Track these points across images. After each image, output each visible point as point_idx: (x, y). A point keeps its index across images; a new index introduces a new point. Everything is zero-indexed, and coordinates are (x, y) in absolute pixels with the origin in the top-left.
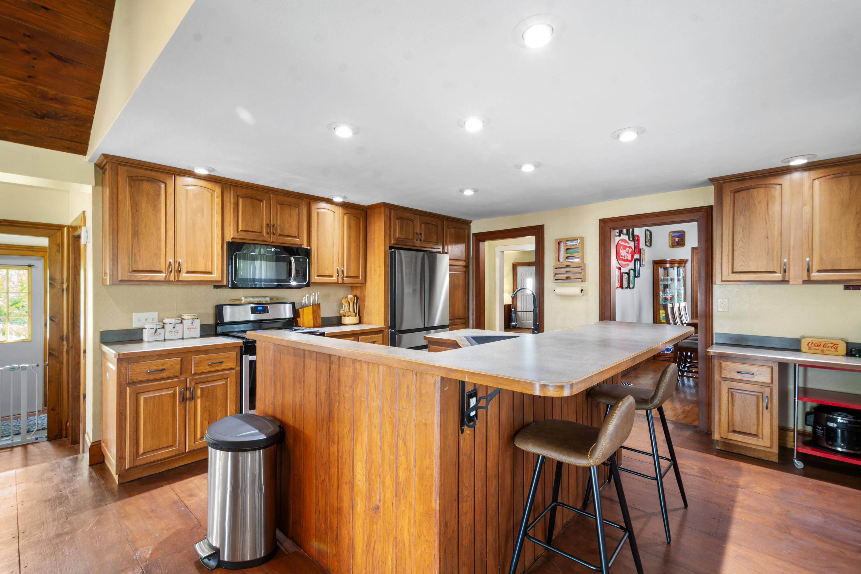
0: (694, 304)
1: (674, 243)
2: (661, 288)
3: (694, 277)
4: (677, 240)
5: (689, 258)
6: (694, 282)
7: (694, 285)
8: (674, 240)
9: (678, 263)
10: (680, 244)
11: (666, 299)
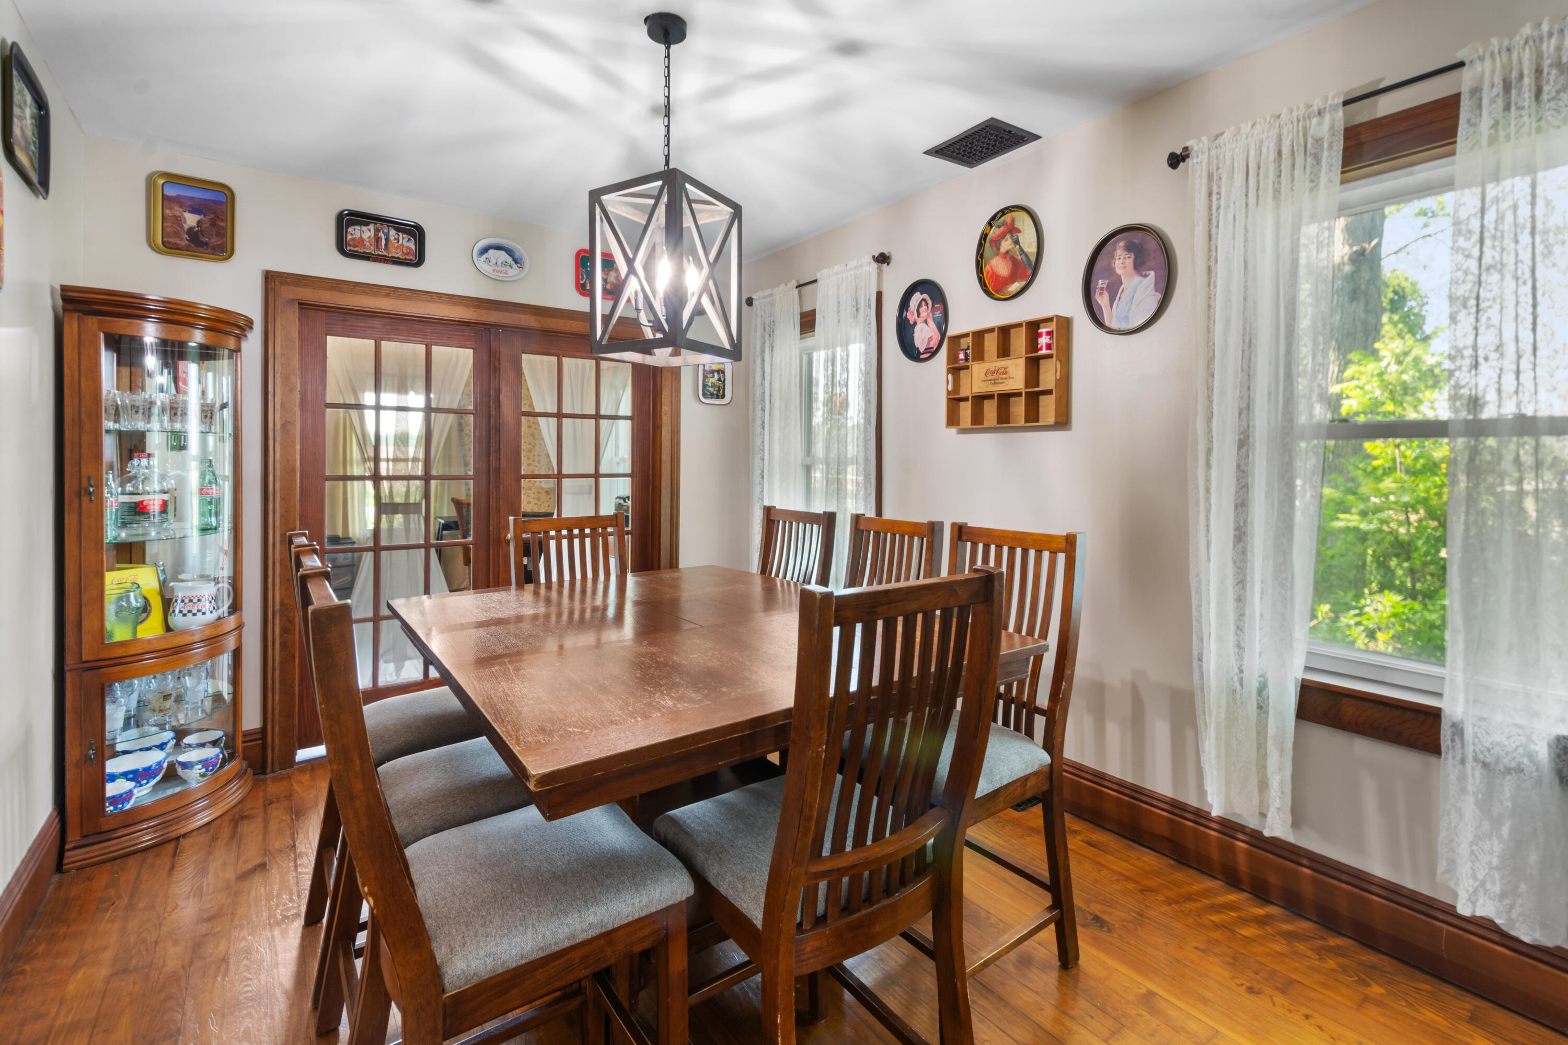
0: (278, 524)
1: (177, 234)
2: (109, 449)
3: (278, 406)
4: (191, 220)
5: (257, 317)
6: (278, 426)
7: (278, 439)
8: (178, 220)
9: (206, 329)
10: (207, 244)
11: (138, 511)
